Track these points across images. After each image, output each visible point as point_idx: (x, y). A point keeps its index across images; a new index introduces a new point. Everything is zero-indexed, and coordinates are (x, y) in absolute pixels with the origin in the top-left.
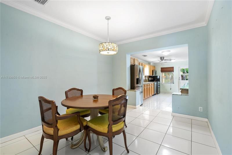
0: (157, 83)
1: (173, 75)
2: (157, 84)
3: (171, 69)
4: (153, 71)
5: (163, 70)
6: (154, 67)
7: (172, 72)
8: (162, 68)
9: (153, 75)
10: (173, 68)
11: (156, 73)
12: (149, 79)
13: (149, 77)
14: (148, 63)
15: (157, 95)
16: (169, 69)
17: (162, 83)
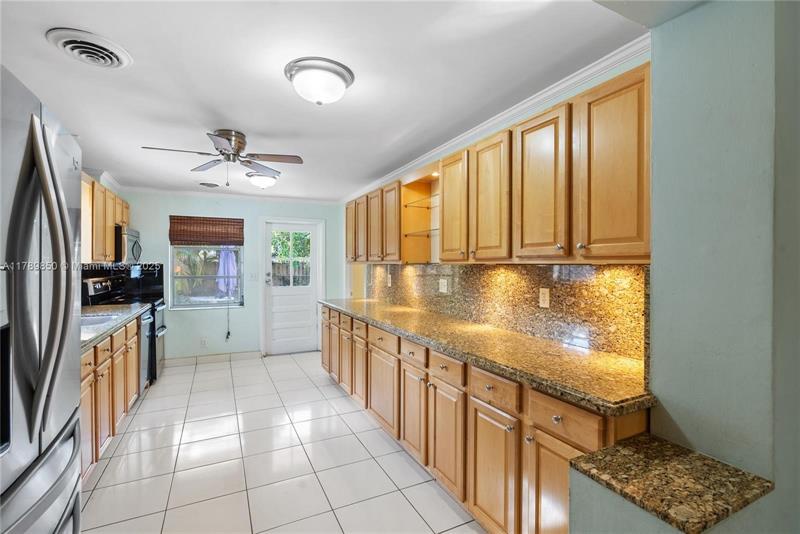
0: (154, 309)
3: (231, 230)
4: (118, 230)
5: (184, 231)
8: (175, 220)
9: (118, 256)
10: (241, 222)
11: (137, 246)
16: (218, 229)
17: (174, 305)
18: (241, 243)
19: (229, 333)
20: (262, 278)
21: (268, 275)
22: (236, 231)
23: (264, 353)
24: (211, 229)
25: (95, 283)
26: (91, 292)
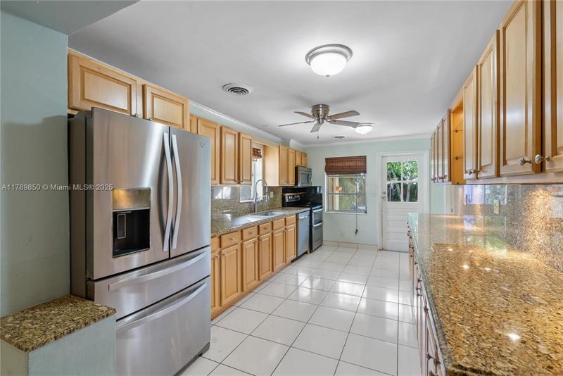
0: (311, 212)
1: (364, 183)
2: (311, 216)
3: (359, 164)
4: (296, 169)
5: (333, 166)
6: (304, 155)
7: (359, 172)
8: (328, 160)
9: (296, 183)
10: (364, 158)
11: (308, 177)
12: (284, 198)
13: (286, 190)
14: (279, 139)
15: (309, 256)
16: (351, 164)
17: (328, 210)
18: (365, 172)
19: (357, 231)
20: (380, 194)
21: (385, 193)
22: (362, 164)
23: (380, 247)
24: (348, 164)
25: (288, 196)
26: (287, 201)
